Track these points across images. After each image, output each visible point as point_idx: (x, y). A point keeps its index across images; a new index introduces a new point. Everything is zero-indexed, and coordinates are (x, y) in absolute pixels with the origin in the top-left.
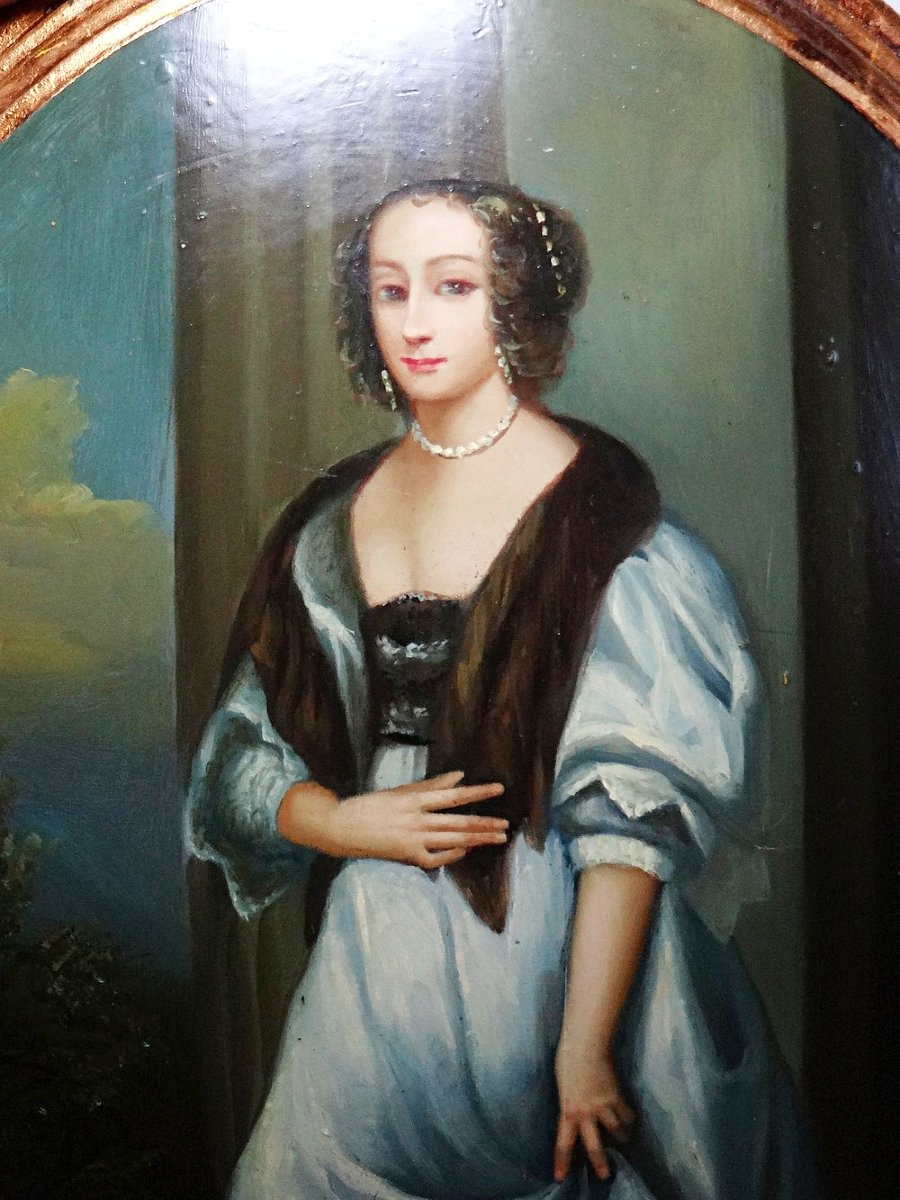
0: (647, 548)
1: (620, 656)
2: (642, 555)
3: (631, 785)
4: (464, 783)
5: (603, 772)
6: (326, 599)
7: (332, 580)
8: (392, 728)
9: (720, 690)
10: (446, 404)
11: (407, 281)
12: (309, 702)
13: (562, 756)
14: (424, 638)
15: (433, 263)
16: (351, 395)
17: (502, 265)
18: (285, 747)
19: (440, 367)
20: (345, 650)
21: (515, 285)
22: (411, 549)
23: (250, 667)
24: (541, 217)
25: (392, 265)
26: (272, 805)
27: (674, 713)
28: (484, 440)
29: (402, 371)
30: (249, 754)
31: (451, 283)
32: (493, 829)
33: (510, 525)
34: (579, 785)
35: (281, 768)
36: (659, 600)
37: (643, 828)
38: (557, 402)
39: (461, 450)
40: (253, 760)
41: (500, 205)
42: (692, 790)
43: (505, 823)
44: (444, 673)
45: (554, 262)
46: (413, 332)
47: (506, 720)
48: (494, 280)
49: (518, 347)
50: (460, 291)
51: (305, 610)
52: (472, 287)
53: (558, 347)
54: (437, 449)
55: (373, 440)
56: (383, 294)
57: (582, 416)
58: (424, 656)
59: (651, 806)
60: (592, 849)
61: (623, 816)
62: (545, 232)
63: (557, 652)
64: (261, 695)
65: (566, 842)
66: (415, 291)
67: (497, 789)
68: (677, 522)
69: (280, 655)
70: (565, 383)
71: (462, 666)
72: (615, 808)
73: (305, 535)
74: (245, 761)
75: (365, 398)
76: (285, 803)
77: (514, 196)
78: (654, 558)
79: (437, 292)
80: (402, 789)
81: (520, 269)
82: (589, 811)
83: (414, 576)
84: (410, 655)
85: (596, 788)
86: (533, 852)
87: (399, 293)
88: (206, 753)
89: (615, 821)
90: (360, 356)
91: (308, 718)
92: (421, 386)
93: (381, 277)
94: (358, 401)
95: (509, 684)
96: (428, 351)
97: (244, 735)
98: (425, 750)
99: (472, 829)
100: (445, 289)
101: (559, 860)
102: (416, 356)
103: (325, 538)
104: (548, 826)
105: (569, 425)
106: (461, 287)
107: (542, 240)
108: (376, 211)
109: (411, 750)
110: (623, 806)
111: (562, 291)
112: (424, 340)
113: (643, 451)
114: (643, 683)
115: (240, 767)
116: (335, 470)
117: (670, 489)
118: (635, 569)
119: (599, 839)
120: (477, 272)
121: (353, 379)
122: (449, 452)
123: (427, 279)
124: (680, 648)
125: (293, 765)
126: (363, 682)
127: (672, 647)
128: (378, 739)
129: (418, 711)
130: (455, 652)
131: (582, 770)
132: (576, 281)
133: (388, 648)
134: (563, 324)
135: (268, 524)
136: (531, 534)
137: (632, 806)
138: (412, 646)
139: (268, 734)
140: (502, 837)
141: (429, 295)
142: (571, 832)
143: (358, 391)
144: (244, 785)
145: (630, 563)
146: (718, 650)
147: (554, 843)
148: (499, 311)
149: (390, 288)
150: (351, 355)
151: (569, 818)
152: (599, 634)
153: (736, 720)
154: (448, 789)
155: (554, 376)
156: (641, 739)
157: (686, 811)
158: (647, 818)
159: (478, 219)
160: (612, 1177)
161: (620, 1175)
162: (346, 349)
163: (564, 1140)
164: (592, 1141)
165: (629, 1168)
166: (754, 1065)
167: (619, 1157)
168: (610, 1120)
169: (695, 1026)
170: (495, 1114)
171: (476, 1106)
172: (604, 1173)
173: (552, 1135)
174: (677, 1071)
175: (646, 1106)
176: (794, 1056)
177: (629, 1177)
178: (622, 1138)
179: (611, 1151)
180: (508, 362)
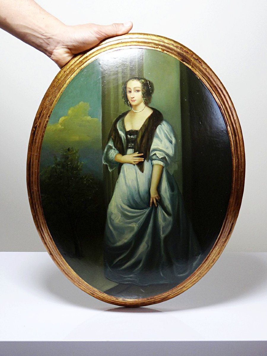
0: (162, 124)
1: (158, 137)
2: (161, 125)
3: (159, 154)
4: (138, 153)
5: (156, 152)
6: (121, 130)
7: (122, 128)
8: (129, 146)
9: (171, 142)
10: (136, 106)
11: (131, 90)
12: (119, 144)
13: (151, 150)
14: (133, 135)
15: (135, 88)
16: (124, 105)
17: (143, 88)
18: (116, 149)
19: (135, 101)
20: (123, 137)
21: (145, 91)
22: (132, 124)
23: (111, 139)
24: (148, 82)
25: (129, 88)
26: (114, 157)
27: (165, 145)
28: (141, 110)
29: (131, 102)
30: (111, 150)
31: (137, 90)
32: (142, 159)
33: (144, 121)
34: (153, 154)
35: (115, 152)
36: (163, 131)
37: (162, 160)
38: (150, 105)
39: (138, 111)
40: (112, 151)
41: (143, 81)
42: (167, 155)
43: (144, 159)
44: (136, 139)
45: (150, 88)
46: (132, 97)
47: (144, 145)
48: (142, 90)
49: (145, 99)
50: (138, 92)
51: (118, 132)
52: (140, 91)
53: (150, 98)
54: (135, 111)
55: (127, 110)
56: (128, 92)
57: (154, 107)
58: (133, 137)
59: (162, 157)
60: (155, 162)
61: (159, 158)
62: (149, 84)
63: (150, 137)
64: (113, 143)
65: (151, 161)
66: (132, 91)
67: (143, 154)
68: (166, 121)
69: (115, 137)
70: (151, 103)
71: (138, 139)
72: (158, 157)
73: (118, 122)
74: (111, 151)
75: (126, 105)
76: (116, 156)
77: (144, 79)
78: (163, 125)
79: (135, 92)
80: (130, 154)
81: (145, 89)
82: (154, 157)
83: (132, 127)
84: (132, 137)
85: (155, 154)
86: (147, 162)
87: (130, 92)
88: (106, 150)
89: (158, 158)
90: (125, 100)
91: (119, 145)
92: (133, 103)
93: (128, 90)
94: (125, 105)
95: (144, 141)
96: (134, 99)
97: (110, 148)
98: (134, 149)
99: (139, 159)
100: (136, 91)
101: (150, 163)
102: (133, 100)
103: (121, 122)
104: (149, 159)
105: (152, 108)
106: (138, 91)
107: (148, 85)
108: (127, 81)
109: (132, 149)
110: (159, 157)
111: (151, 92)
112: (133, 98)
113: (161, 112)
114: (161, 141)
115: (110, 152)
116: (122, 114)
117: (164, 116)
118: (160, 127)
119: (155, 161)
120: (140, 89)
121: (124, 102)
122: (136, 112)
123: (134, 90)
124: (166, 136)
125: (117, 151)
126: (126, 141)
127: (165, 137)
128: (128, 148)
129: (133, 144)
130: (137, 137)
131: (153, 152)
132: (153, 90)
133: (129, 136)
134: (151, 96)
135: (114, 121)
136: (147, 122)
137: (160, 157)
138: (132, 136)
139: (113, 148)
140: (143, 160)
141: (134, 92)
142: (152, 160)
143: (125, 104)
144: (110, 154)
145: (159, 126)
146: (171, 137)
147: (150, 161)
148: (143, 94)
149: (129, 91)
150: (124, 99)
151: (152, 158)
152: (155, 135)
153: (173, 146)
154: (136, 154)
155: (150, 102)
156: (161, 148)
157: (166, 157)
158: (162, 158)
159: (140, 82)
160: (157, 207)
161: (159, 206)
162: (123, 99)
163: (151, 201)
164: (155, 201)
165: (159, 205)
166: (176, 192)
167: (158, 204)
168: (157, 198)
169: (168, 186)
170: (142, 197)
171: (140, 196)
172: (156, 206)
173: (150, 200)
174: (166, 192)
175: (162, 197)
176: (181, 191)
177: (160, 207)
178: (159, 201)
179: (158, 203)
180: (144, 100)
